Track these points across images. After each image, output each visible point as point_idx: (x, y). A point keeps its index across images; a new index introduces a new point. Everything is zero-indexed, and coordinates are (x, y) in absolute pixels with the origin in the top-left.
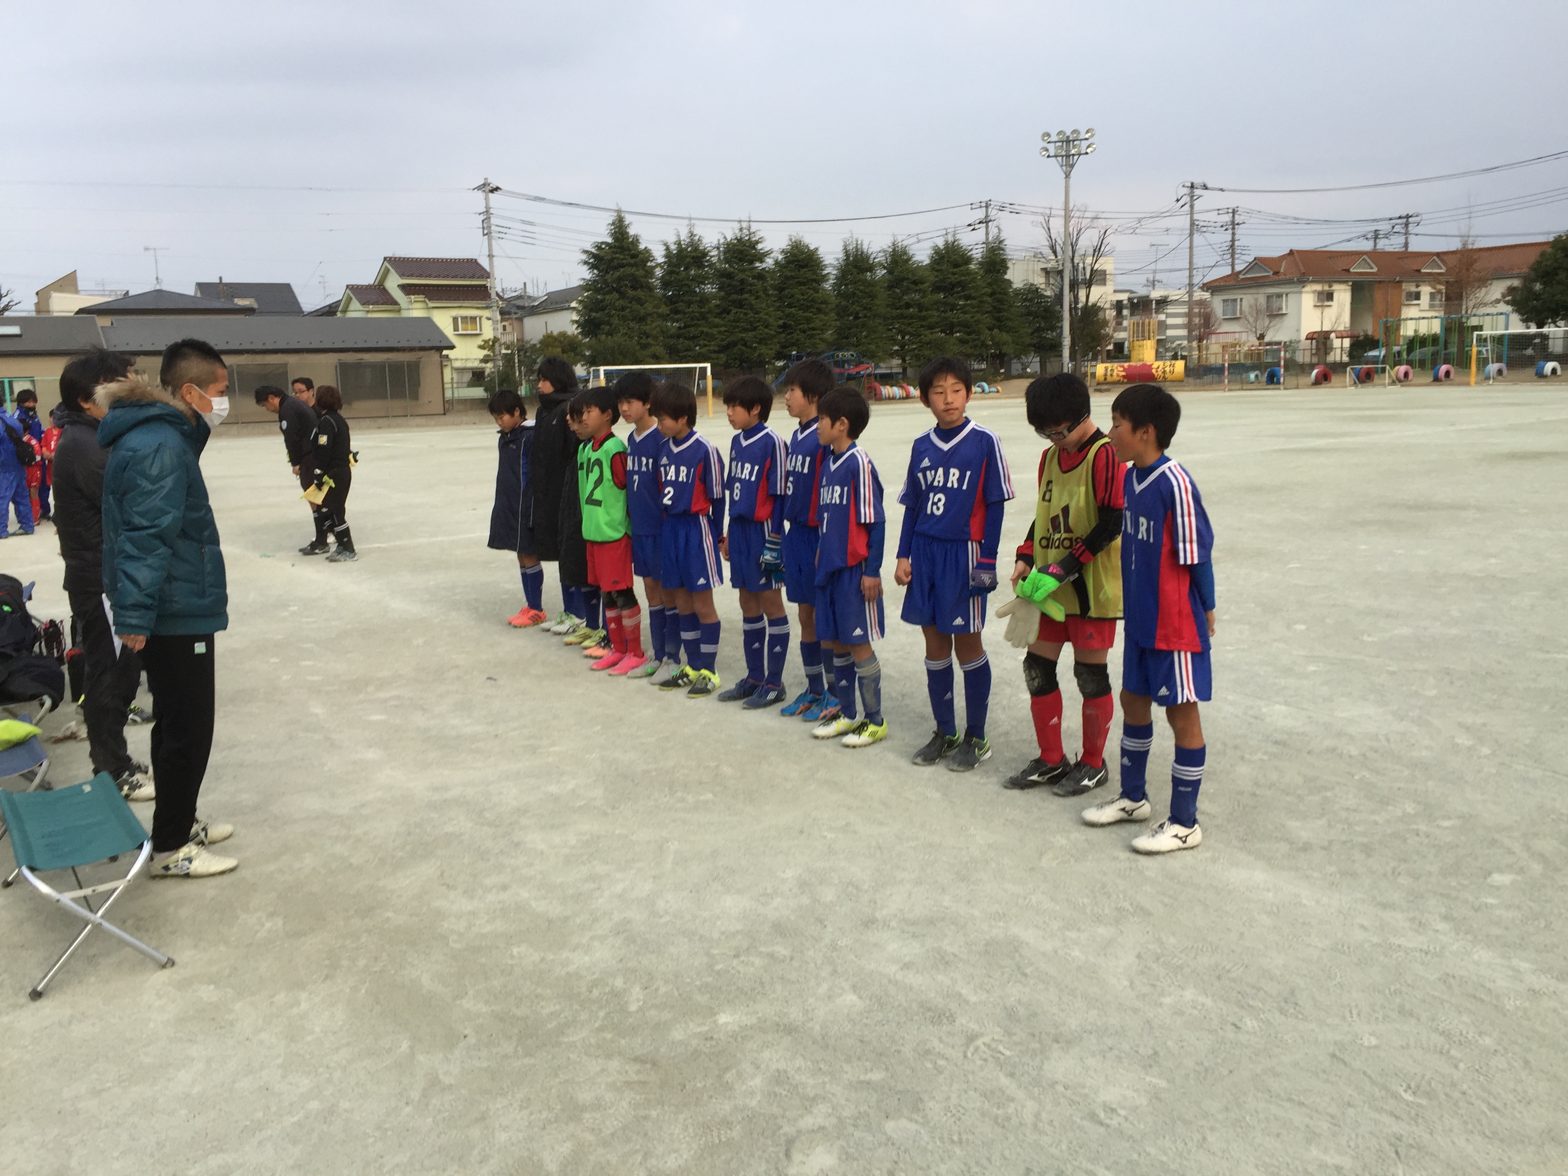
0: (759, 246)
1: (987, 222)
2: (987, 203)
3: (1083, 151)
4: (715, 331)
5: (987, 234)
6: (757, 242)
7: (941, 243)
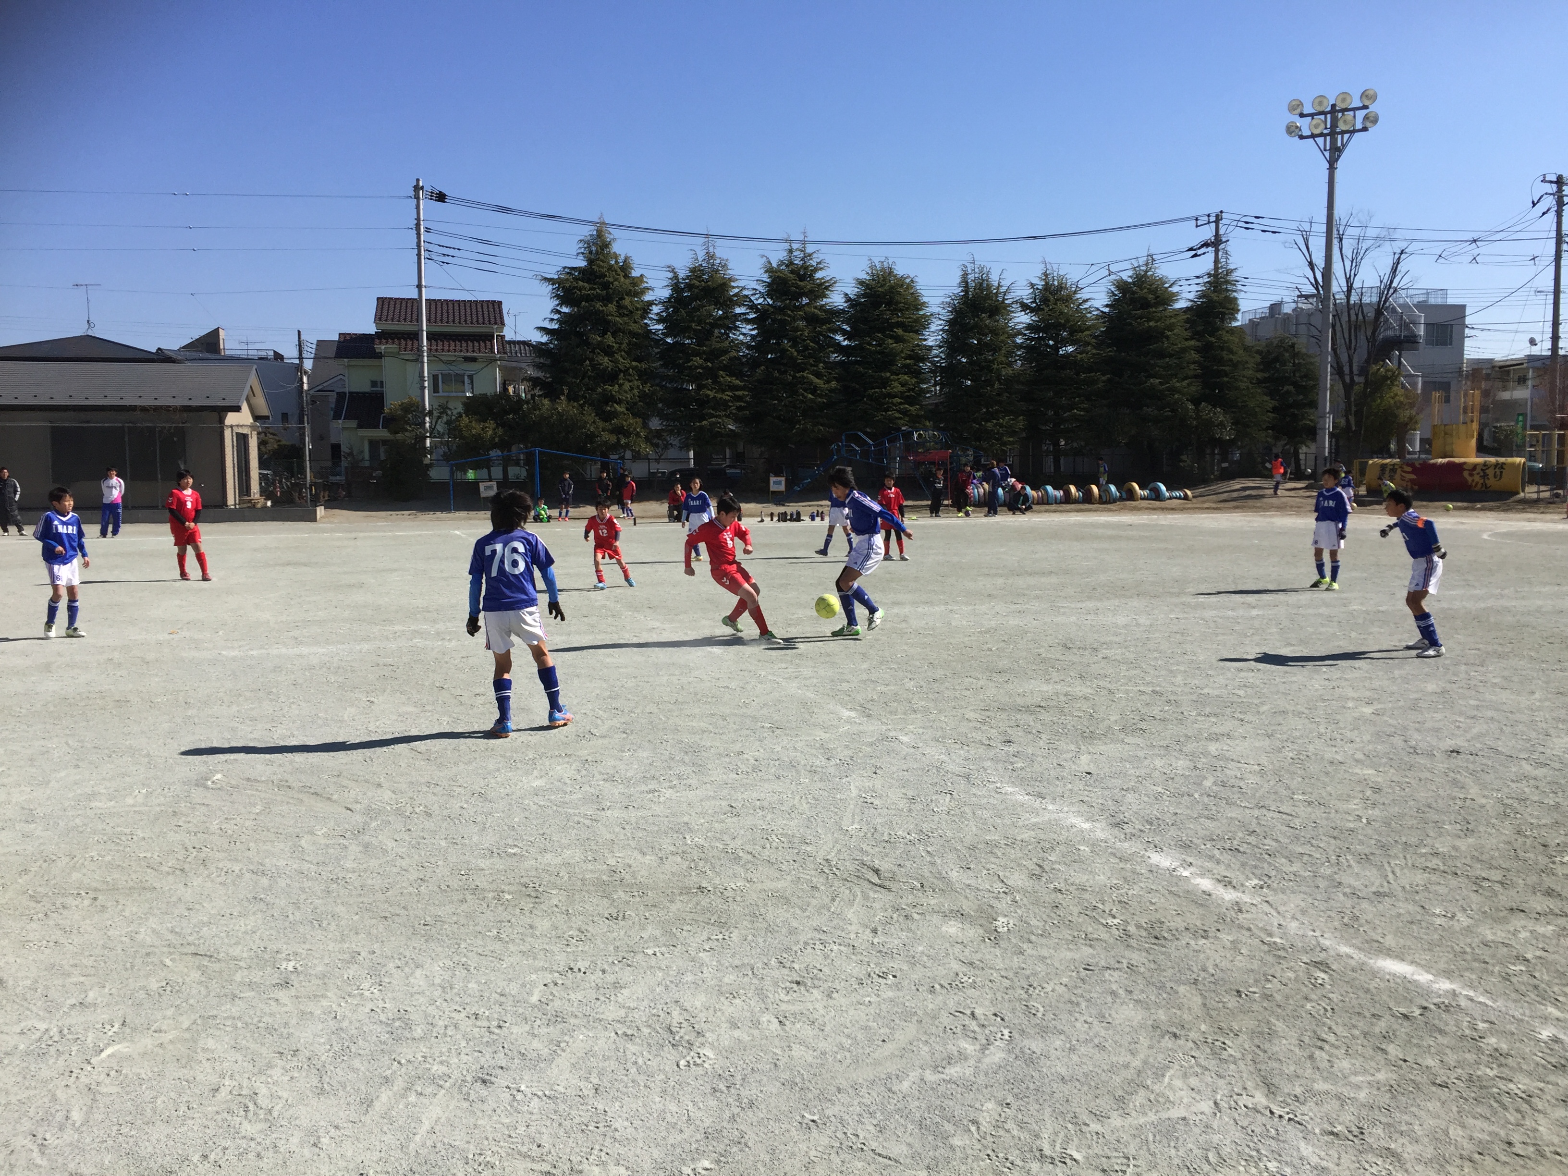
0: (819, 275)
1: (1216, 243)
2: (1217, 216)
3: (1359, 126)
4: (726, 396)
5: (1217, 261)
6: (816, 270)
7: (1126, 276)
